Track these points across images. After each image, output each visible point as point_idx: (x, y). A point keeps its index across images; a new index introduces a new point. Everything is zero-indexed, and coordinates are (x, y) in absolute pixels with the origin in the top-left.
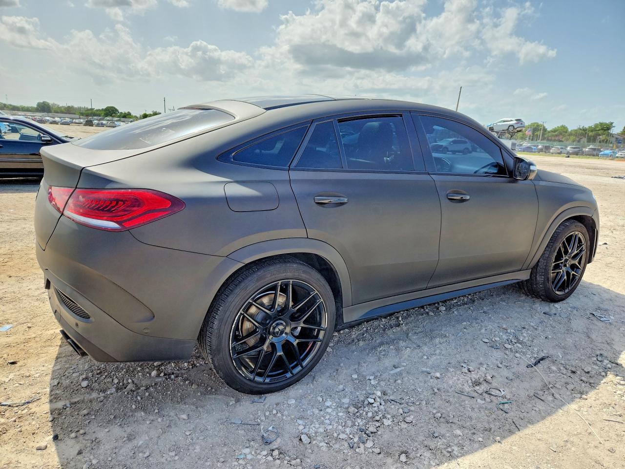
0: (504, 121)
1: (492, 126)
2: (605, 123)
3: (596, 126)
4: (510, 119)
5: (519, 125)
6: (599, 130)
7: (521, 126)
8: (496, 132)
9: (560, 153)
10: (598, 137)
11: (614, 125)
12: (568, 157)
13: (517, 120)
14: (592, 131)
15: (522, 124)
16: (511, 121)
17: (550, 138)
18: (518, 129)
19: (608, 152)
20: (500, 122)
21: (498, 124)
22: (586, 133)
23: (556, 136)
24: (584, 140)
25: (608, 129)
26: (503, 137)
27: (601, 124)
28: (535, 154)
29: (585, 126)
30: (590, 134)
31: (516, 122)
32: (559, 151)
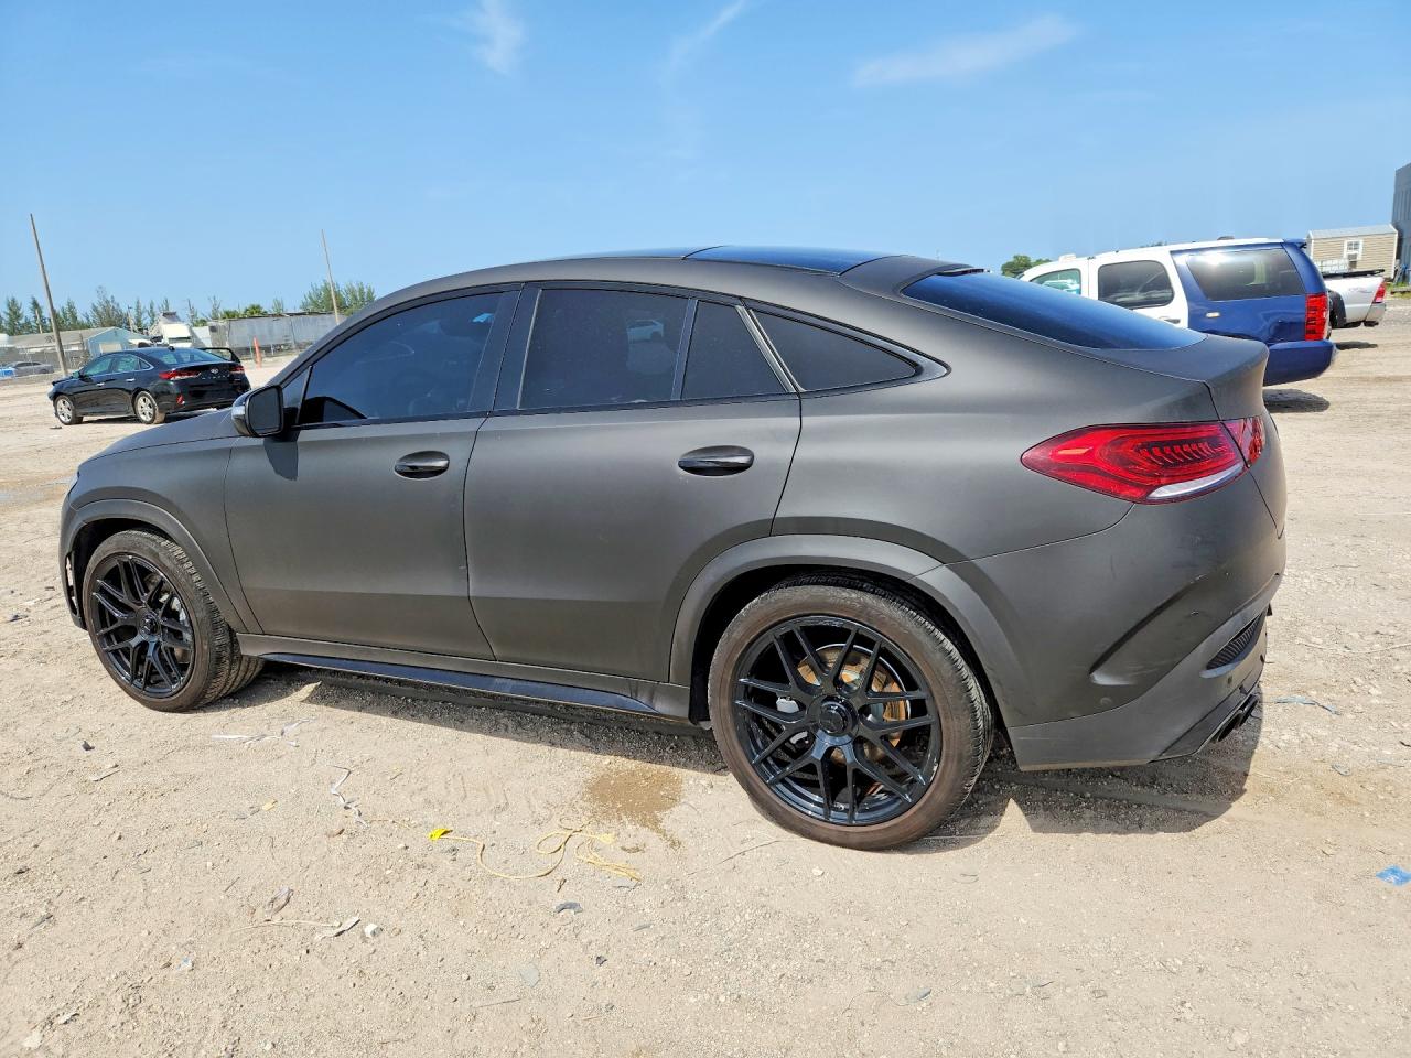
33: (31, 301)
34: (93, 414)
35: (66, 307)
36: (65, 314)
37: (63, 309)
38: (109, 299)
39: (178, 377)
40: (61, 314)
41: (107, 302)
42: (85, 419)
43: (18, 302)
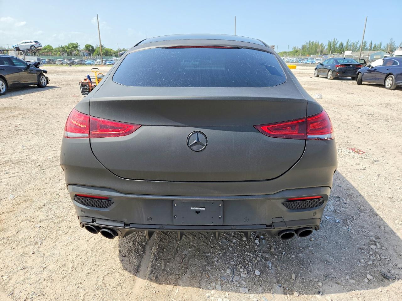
0: (26, 43)
1: (17, 46)
2: (74, 43)
3: (69, 45)
4: (29, 41)
5: (38, 45)
6: (72, 48)
7: (39, 46)
8: (22, 51)
9: (62, 64)
10: (73, 52)
11: (79, 44)
12: (71, 66)
13: (35, 42)
14: (68, 49)
15: (39, 44)
16: (31, 42)
17: (43, 54)
18: (38, 48)
19: (89, 61)
20: (22, 43)
21: (22, 45)
22: (65, 50)
23: (47, 52)
24: (65, 54)
25: (77, 47)
26: (28, 54)
27: (72, 44)
28: (46, 65)
29: (63, 46)
30: (68, 50)
31: (35, 43)
32: (61, 63)
33: (371, 42)
34: (322, 75)
35: (379, 44)
36: (378, 46)
37: (378, 45)
38: (393, 42)
39: (340, 67)
40: (377, 46)
41: (392, 43)
42: (320, 76)
43: (367, 42)
